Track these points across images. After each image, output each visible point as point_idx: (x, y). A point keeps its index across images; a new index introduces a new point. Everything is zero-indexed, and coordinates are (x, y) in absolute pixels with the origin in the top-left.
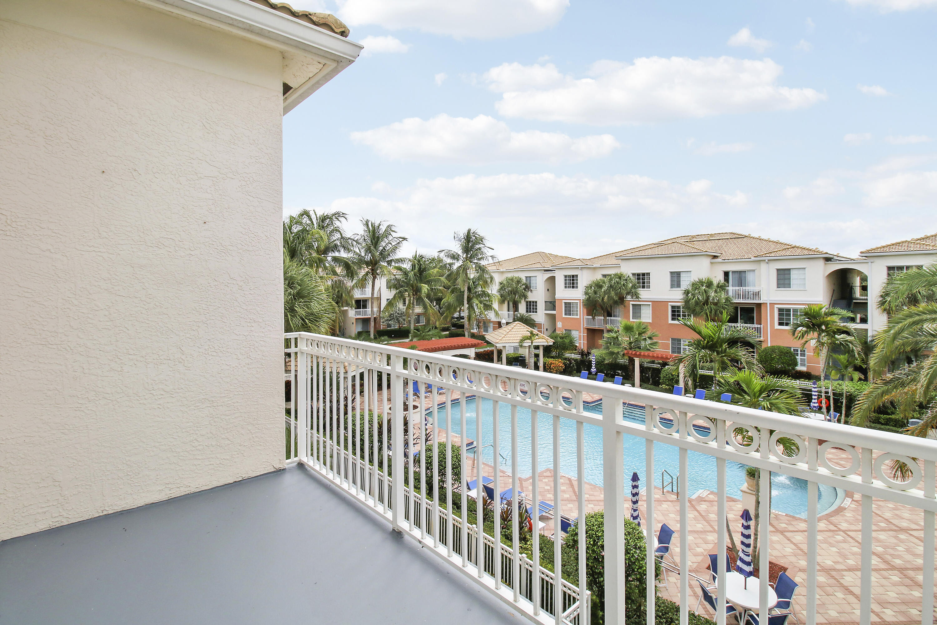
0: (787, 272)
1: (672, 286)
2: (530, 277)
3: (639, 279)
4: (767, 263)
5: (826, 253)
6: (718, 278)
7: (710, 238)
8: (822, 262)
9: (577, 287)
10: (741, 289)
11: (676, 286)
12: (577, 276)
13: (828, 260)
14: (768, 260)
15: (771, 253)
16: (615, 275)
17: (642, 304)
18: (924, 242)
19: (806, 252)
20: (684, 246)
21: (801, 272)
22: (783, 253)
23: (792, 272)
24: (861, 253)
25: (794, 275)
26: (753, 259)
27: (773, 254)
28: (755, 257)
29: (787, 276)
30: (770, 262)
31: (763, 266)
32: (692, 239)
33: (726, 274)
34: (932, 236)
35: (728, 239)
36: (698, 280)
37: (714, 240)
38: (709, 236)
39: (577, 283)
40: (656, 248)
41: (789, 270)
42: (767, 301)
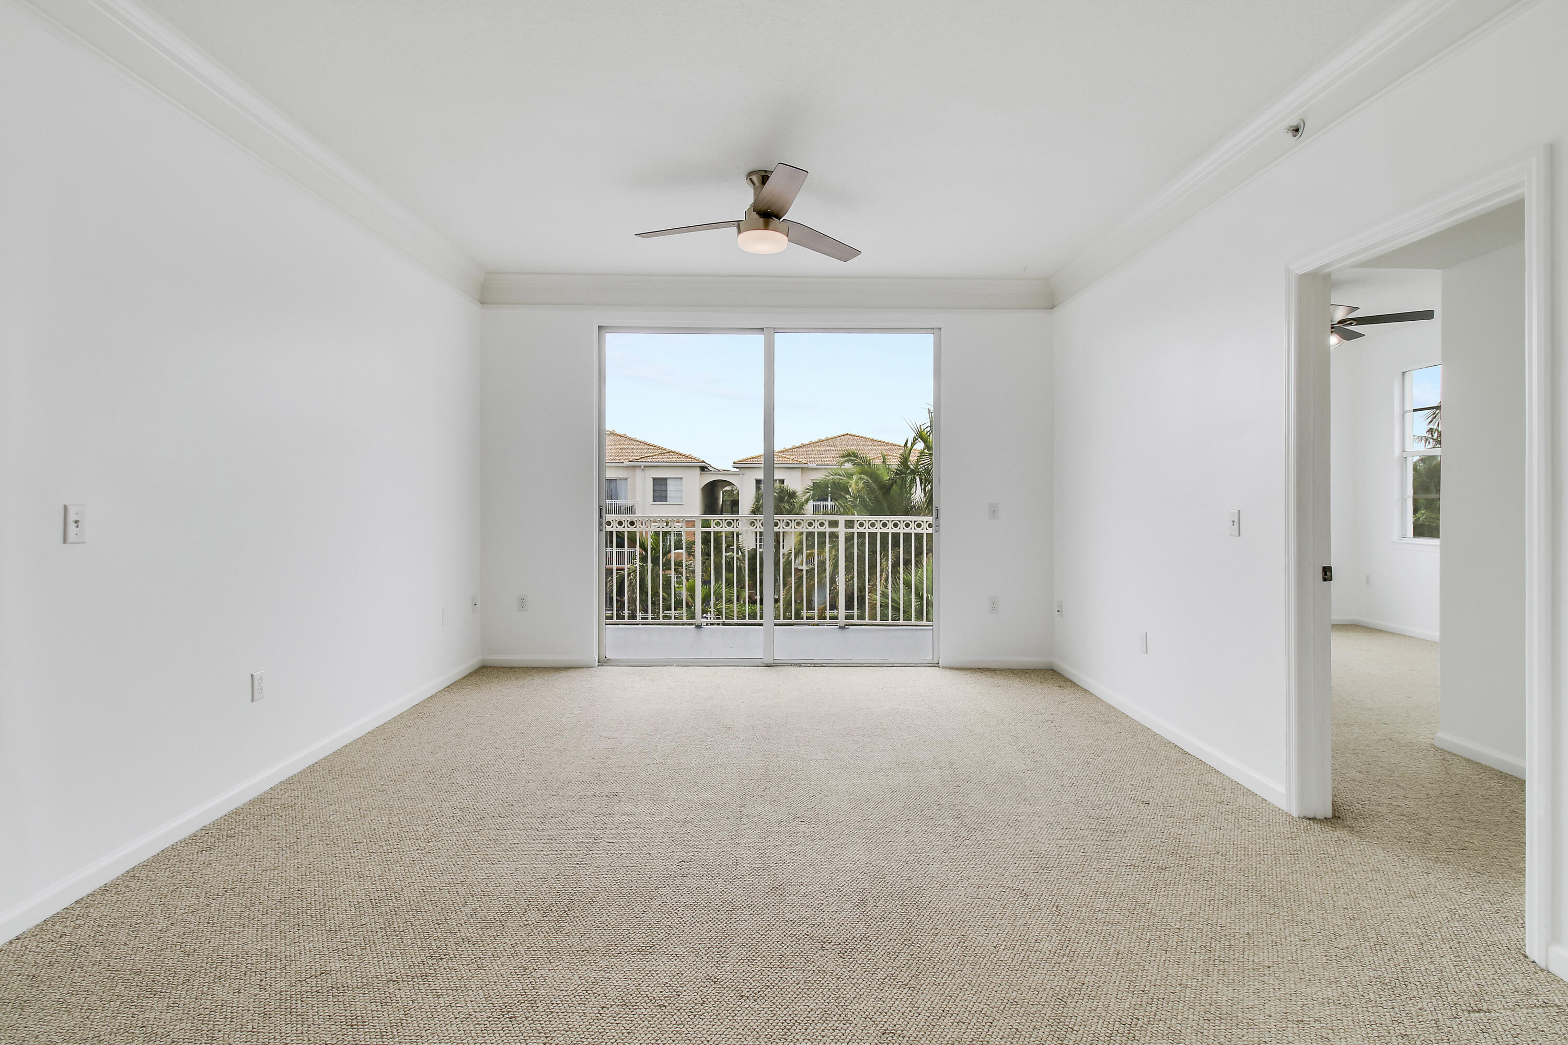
0: (663, 482)
4: (643, 470)
5: (703, 462)
8: (698, 471)
13: (703, 469)
18: (784, 456)
19: (683, 459)
21: (678, 481)
22: (659, 458)
23: (669, 482)
24: (734, 463)
25: (671, 487)
26: (626, 463)
27: (649, 459)
28: (629, 461)
29: (663, 488)
30: (646, 469)
31: (639, 473)
34: (790, 449)
41: (666, 479)
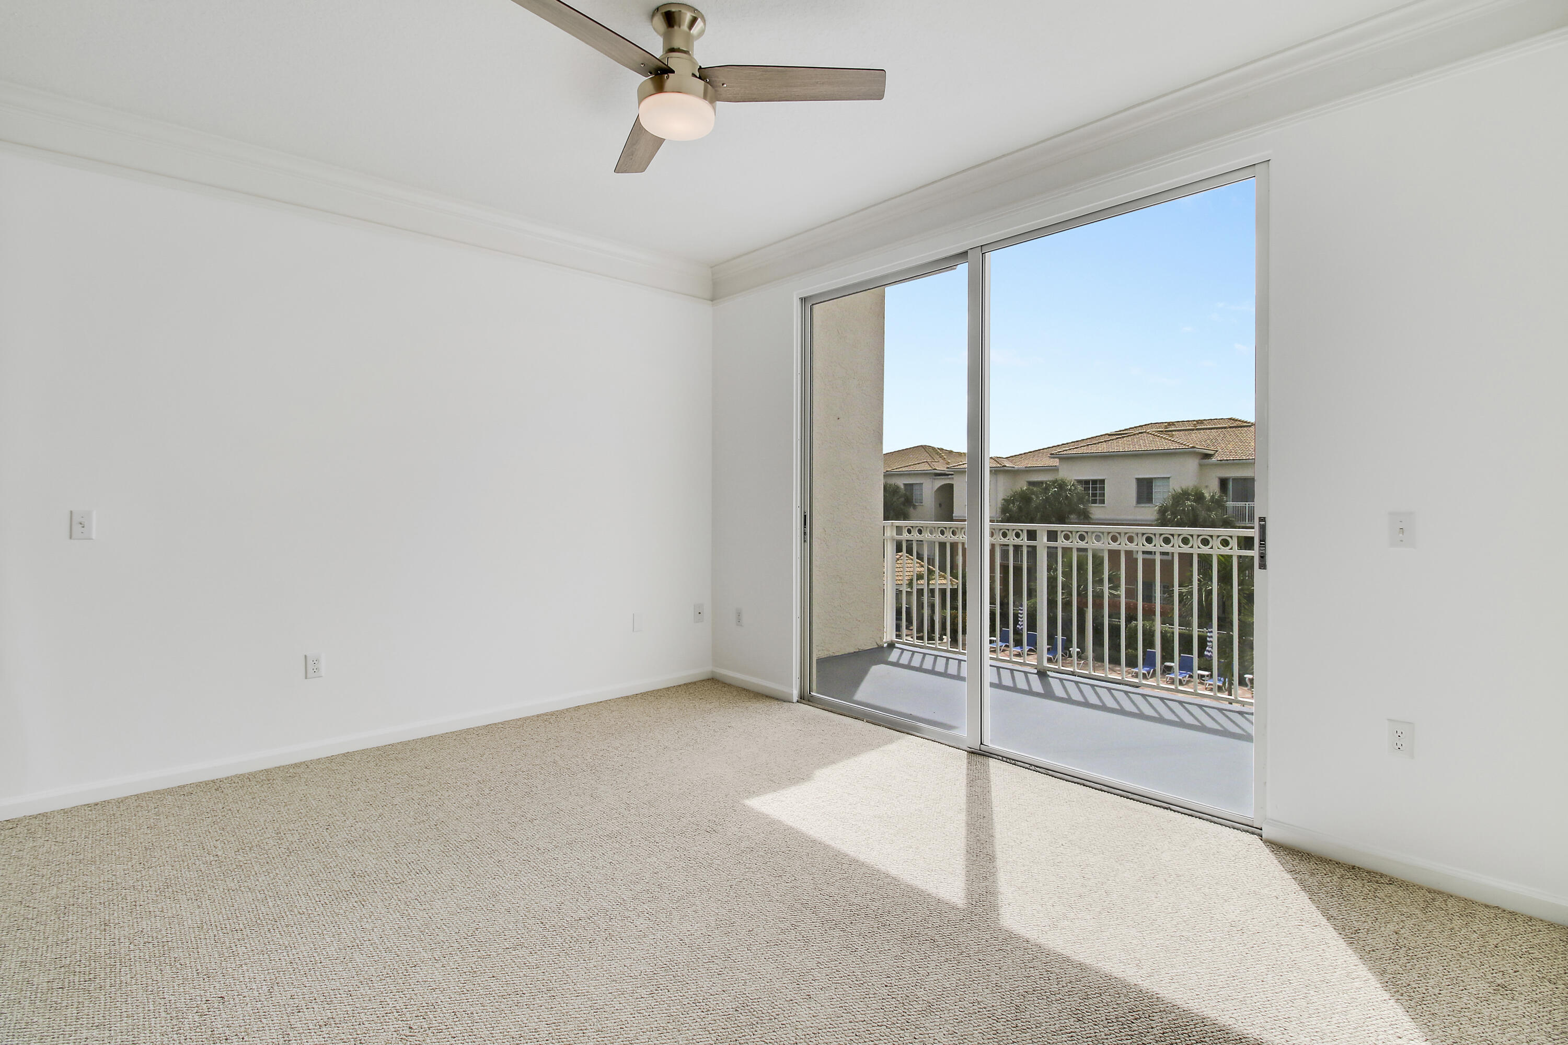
1: (1140, 500)
2: (912, 485)
3: (1087, 489)
6: (1211, 489)
7: (1198, 426)
10: (1247, 506)
11: (1146, 500)
16: (1054, 482)
20: (1157, 439)
32: (1168, 429)
33: (1223, 483)
35: (1225, 428)
36: (1180, 491)
37: (1203, 429)
38: (1195, 422)
40: (1115, 442)
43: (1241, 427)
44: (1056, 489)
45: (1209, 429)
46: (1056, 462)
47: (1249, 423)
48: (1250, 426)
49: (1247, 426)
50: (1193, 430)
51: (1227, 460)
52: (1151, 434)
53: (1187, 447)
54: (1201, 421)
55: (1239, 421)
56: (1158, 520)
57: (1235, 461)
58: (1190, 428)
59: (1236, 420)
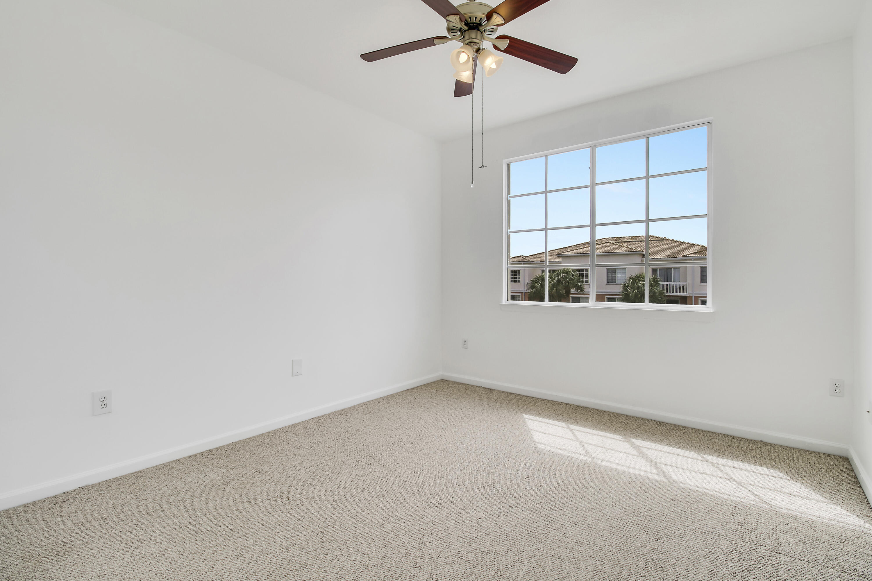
1: (609, 281)
6: (648, 274)
7: (634, 240)
9: (519, 281)
10: (670, 284)
11: (612, 281)
12: (519, 271)
14: (694, 259)
15: (695, 253)
16: (562, 270)
17: (581, 297)
20: (617, 246)
32: (617, 241)
33: (654, 271)
36: (633, 276)
37: (637, 241)
38: (630, 238)
39: (520, 278)
42: (692, 294)
43: (658, 240)
44: (565, 275)
45: (640, 241)
46: (560, 259)
47: (661, 238)
48: (663, 240)
49: (661, 240)
50: (631, 242)
51: (657, 258)
52: (612, 243)
53: (636, 251)
54: (634, 237)
55: (655, 237)
56: (622, 292)
57: (661, 259)
58: (629, 241)
59: (654, 237)
